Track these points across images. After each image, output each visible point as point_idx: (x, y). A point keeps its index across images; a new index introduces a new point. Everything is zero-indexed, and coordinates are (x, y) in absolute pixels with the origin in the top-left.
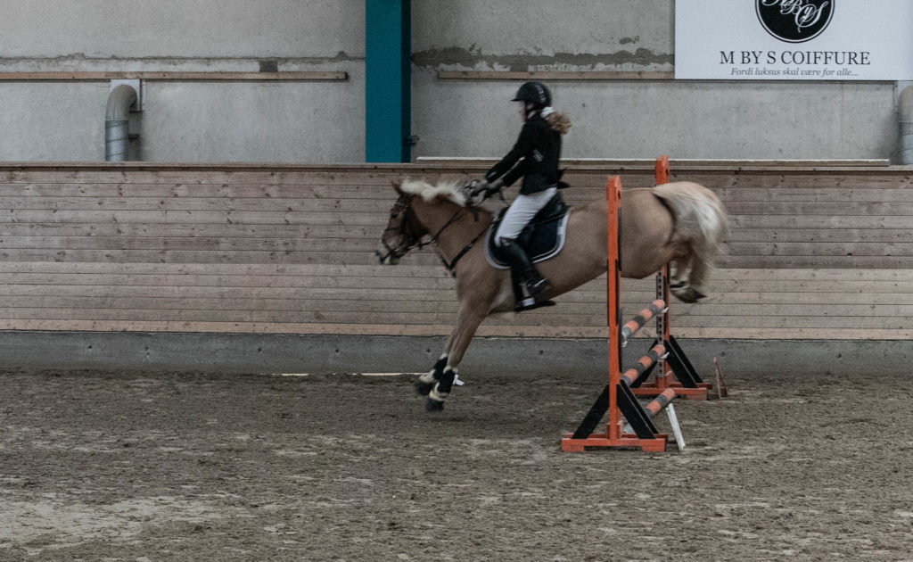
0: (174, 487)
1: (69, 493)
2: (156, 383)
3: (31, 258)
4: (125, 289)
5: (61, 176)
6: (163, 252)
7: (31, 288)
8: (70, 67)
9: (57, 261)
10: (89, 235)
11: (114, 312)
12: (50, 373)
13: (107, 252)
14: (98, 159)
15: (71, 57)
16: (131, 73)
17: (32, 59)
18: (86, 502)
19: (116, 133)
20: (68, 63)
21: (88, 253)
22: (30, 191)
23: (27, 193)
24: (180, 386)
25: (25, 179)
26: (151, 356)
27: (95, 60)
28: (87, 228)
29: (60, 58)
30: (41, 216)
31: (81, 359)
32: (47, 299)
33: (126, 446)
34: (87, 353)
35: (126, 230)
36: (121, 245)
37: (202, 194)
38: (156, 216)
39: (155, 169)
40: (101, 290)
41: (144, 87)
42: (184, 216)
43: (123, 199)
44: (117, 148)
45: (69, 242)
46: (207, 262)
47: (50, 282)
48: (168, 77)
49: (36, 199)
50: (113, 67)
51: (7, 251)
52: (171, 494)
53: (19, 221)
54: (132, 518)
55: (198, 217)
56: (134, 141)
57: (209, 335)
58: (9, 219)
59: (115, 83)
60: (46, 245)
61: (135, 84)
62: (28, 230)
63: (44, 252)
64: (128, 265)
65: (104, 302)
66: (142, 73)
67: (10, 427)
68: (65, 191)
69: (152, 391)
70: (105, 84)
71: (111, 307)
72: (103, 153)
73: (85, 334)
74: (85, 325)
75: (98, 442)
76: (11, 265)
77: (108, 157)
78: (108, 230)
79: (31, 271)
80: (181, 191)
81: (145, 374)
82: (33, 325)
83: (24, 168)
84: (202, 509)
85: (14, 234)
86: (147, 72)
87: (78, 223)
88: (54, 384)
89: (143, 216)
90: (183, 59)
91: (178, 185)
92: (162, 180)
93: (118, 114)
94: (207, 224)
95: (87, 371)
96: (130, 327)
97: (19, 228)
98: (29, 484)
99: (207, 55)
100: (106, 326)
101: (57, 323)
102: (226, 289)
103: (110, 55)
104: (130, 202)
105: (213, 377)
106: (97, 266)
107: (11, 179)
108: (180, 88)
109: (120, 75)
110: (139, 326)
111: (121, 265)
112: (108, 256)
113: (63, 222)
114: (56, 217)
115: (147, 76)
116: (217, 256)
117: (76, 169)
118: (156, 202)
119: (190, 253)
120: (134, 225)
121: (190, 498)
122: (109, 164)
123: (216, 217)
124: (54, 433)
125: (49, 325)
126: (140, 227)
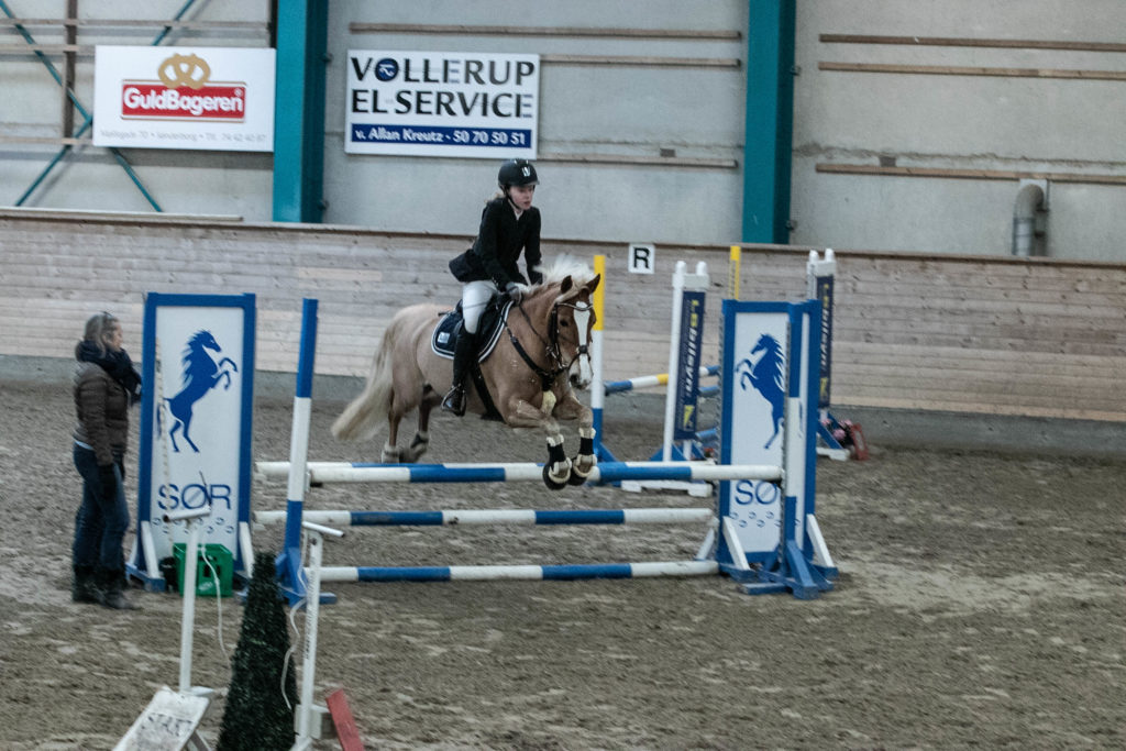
0: (1063, 565)
1: (966, 566)
2: (1050, 466)
3: (938, 343)
4: (1025, 376)
5: (970, 267)
6: (1063, 344)
7: (938, 371)
8: (982, 166)
9: (964, 347)
10: (994, 324)
11: (1013, 397)
12: (951, 452)
13: (1011, 341)
14: (1006, 254)
15: (984, 156)
16: (1040, 174)
17: (947, 156)
18: (981, 575)
19: (1024, 229)
20: (981, 161)
21: (992, 341)
22: (941, 280)
23: (937, 282)
24: (1075, 470)
25: (937, 269)
26: (1047, 440)
27: (1006, 160)
28: (992, 318)
29: (973, 157)
30: (950, 304)
31: (983, 440)
32: (954, 383)
33: (1021, 523)
34: (987, 434)
35: (1029, 321)
36: (1024, 335)
37: (1100, 290)
38: (1059, 309)
39: (1059, 265)
40: (1003, 376)
41: (1051, 188)
42: (1084, 311)
43: (1027, 292)
44: (1023, 243)
45: (975, 329)
46: (1102, 354)
47: (956, 367)
48: (1074, 178)
49: (945, 289)
50: (1023, 168)
51: (916, 336)
52: (1060, 571)
53: (930, 308)
54: (1023, 592)
55: (1097, 312)
56: (1039, 238)
57: (1101, 424)
58: (919, 305)
59: (1025, 182)
60: (954, 332)
61: (1042, 184)
62: (937, 317)
63: (952, 338)
64: (1028, 353)
65: (1006, 388)
66: (1049, 174)
67: (912, 500)
68: (974, 281)
69: (1046, 474)
70: (1014, 183)
71: (1012, 393)
72: (1011, 247)
73: (986, 417)
74: (986, 409)
75: (993, 519)
76: (919, 349)
77: (1015, 250)
78: (1011, 320)
79: (938, 355)
80: (1082, 287)
81: (1041, 457)
82: (939, 406)
83: (935, 259)
84: (1088, 586)
85: (925, 320)
86: (1055, 174)
87: (985, 312)
88: (955, 462)
89: (1045, 309)
90: (1088, 163)
91: (1079, 281)
92: (1064, 276)
93: (1026, 212)
94: (1105, 319)
95: (986, 451)
96: (1029, 412)
97: (929, 315)
98: (928, 556)
99: (1112, 159)
100: (1007, 410)
101: (961, 405)
102: (1120, 381)
103: (1019, 157)
104: (1034, 295)
105: (1104, 463)
106: (1001, 353)
107: (924, 268)
108: (1084, 190)
109: (1029, 175)
110: (1037, 412)
111: (1022, 354)
112: (1011, 344)
113: (971, 311)
114: (964, 305)
115: (1054, 177)
116: (1112, 349)
117: (983, 261)
118: (1058, 296)
119: (1087, 346)
120: (1037, 316)
121: (1077, 575)
122: (1014, 258)
123: (1114, 313)
124: (953, 509)
125: (953, 407)
126: (1042, 318)
